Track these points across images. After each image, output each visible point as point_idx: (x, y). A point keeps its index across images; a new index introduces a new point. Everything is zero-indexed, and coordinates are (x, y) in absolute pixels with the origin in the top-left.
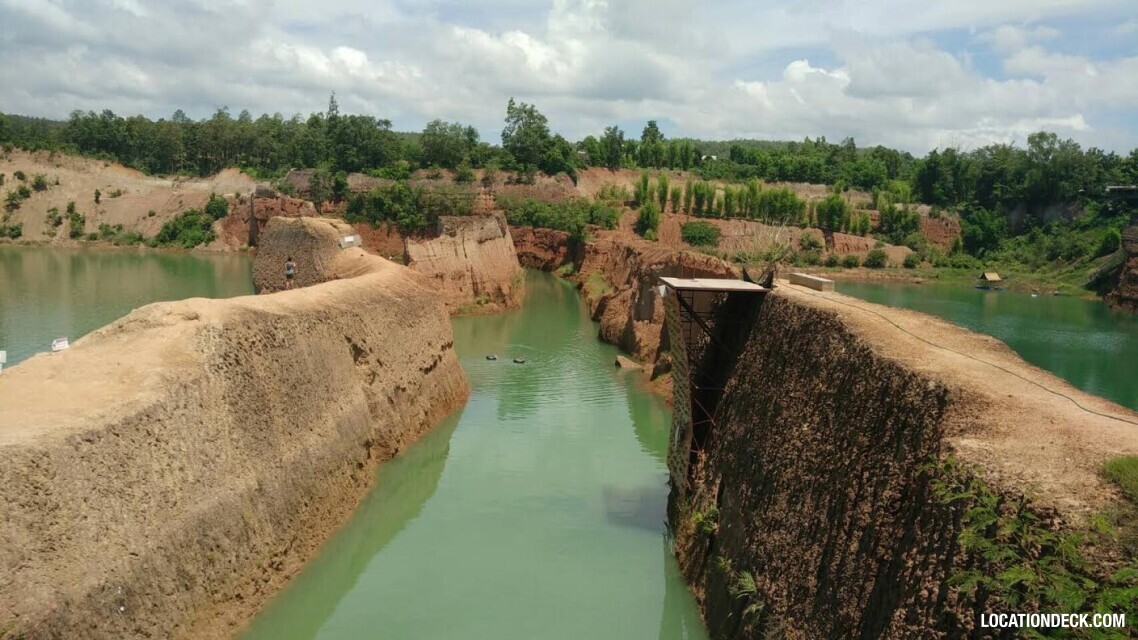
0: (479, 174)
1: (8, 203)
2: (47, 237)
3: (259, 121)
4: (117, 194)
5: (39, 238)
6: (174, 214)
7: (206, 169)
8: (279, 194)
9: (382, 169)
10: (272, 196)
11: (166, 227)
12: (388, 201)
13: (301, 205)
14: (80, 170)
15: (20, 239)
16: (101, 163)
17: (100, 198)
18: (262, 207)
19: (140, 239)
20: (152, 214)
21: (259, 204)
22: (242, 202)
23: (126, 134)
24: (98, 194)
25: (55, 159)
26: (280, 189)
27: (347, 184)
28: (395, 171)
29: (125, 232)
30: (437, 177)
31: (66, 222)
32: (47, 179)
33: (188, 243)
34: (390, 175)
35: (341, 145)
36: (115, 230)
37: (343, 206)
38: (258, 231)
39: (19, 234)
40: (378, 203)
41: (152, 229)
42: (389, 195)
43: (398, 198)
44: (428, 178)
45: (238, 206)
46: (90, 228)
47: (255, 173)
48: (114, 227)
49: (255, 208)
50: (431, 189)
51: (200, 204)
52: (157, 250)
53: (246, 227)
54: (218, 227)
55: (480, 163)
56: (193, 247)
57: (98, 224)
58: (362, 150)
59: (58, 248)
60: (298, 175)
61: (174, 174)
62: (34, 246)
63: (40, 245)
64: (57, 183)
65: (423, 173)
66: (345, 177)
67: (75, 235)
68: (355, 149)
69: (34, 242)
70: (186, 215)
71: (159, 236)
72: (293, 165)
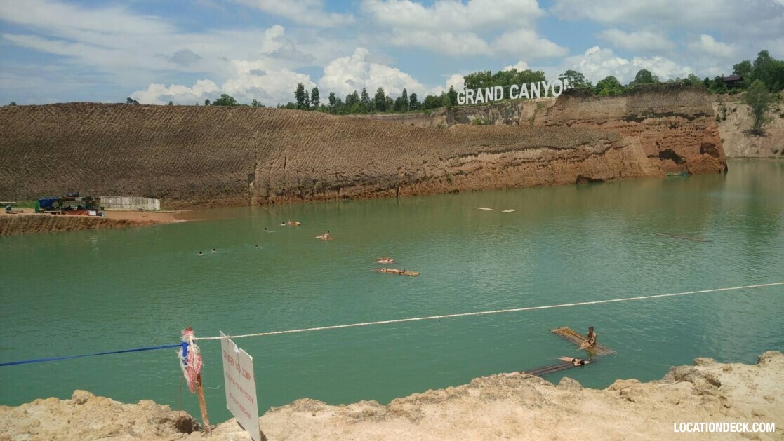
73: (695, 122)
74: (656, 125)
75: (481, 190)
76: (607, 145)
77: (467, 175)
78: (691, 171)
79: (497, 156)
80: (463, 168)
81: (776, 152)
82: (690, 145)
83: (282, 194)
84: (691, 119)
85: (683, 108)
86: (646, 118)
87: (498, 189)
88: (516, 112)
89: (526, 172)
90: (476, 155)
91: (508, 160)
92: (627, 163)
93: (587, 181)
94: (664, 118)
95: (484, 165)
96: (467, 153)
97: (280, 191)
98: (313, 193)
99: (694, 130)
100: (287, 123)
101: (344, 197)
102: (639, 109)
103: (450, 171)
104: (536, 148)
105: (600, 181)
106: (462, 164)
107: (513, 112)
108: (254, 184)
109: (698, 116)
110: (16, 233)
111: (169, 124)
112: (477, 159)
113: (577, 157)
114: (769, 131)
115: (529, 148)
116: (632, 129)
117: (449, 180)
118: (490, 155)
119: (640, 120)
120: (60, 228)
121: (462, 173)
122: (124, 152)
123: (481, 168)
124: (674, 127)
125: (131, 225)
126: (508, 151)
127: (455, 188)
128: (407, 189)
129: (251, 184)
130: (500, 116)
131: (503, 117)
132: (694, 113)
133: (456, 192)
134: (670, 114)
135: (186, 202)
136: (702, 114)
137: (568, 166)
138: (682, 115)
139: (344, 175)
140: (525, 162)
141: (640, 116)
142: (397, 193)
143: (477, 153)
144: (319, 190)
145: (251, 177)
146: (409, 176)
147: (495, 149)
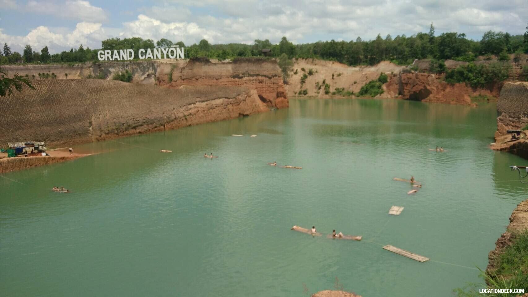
0: (512, 56)
1: (301, 81)
2: (316, 94)
3: (396, 39)
4: (339, 75)
5: (314, 95)
6: (364, 83)
7: (373, 62)
8: (413, 72)
9: (461, 57)
10: (410, 72)
11: (362, 88)
12: (466, 72)
13: (429, 76)
14: (323, 66)
15: (307, 95)
16: (331, 62)
17: (334, 77)
18: (406, 78)
19: (352, 93)
20: (355, 83)
21: (404, 76)
22: (395, 75)
23: (341, 49)
24: (333, 75)
25: (314, 62)
26: (412, 69)
27: (444, 65)
28: (468, 57)
29: (345, 91)
30: (489, 59)
31: (323, 88)
32: (314, 70)
33: (373, 95)
34: (465, 60)
35: (442, 47)
36: (341, 90)
37: (443, 75)
38: (404, 89)
39: (307, 93)
40: (461, 73)
41: (357, 89)
42: (466, 69)
43: (470, 71)
44: (484, 60)
45: (393, 78)
46: (332, 90)
47: (397, 62)
48: (341, 89)
49: (403, 78)
50: (487, 65)
51: (375, 77)
52: (359, 98)
53: (397, 87)
54: (384, 87)
55: (512, 50)
56: (375, 96)
57: (335, 88)
58: (453, 48)
59: (321, 98)
60: (420, 62)
61: (360, 65)
62: (312, 98)
63: (315, 97)
64: (317, 72)
65: (481, 57)
66: (444, 62)
67: (327, 93)
68: (449, 49)
69: (312, 96)
70: (370, 82)
71: (360, 92)
72: (416, 58)
73: (272, 80)
74: (251, 81)
75: (201, 124)
76: (246, 95)
77: (193, 115)
78: (278, 107)
79: (204, 104)
80: (190, 111)
81: (296, 93)
82: (270, 92)
83: (108, 134)
84: (270, 78)
85: (265, 72)
86: (245, 77)
87: (208, 122)
88: (151, 68)
89: (218, 112)
90: (195, 104)
91: (209, 105)
92: (254, 104)
93: (243, 116)
94: (255, 77)
95: (200, 109)
96: (191, 102)
97: (107, 132)
98: (123, 132)
99: (272, 84)
100: (103, 88)
101: (140, 132)
102: (240, 72)
103: (186, 113)
104: (220, 98)
105: (247, 115)
106: (190, 109)
107: (149, 68)
108: (92, 128)
109: (274, 76)
110: (8, 171)
111: (41, 92)
112: (195, 106)
113: (237, 103)
114: (291, 82)
115: (217, 99)
116: (237, 83)
117: (186, 119)
118: (201, 103)
119: (241, 78)
120: (31, 166)
121: (191, 114)
122: (17, 112)
123: (199, 111)
124: (261, 82)
125: (67, 160)
126: (208, 100)
127: (190, 123)
128: (169, 126)
129: (91, 128)
130: (139, 70)
131: (141, 71)
132: (271, 75)
133: (190, 125)
134: (258, 75)
135: (59, 143)
136: (276, 76)
137: (235, 107)
138: (265, 76)
139: (137, 119)
140: (216, 106)
141: (241, 75)
142: (164, 128)
143: (195, 102)
144: (126, 130)
145: (91, 123)
146: (169, 118)
147: (203, 99)
